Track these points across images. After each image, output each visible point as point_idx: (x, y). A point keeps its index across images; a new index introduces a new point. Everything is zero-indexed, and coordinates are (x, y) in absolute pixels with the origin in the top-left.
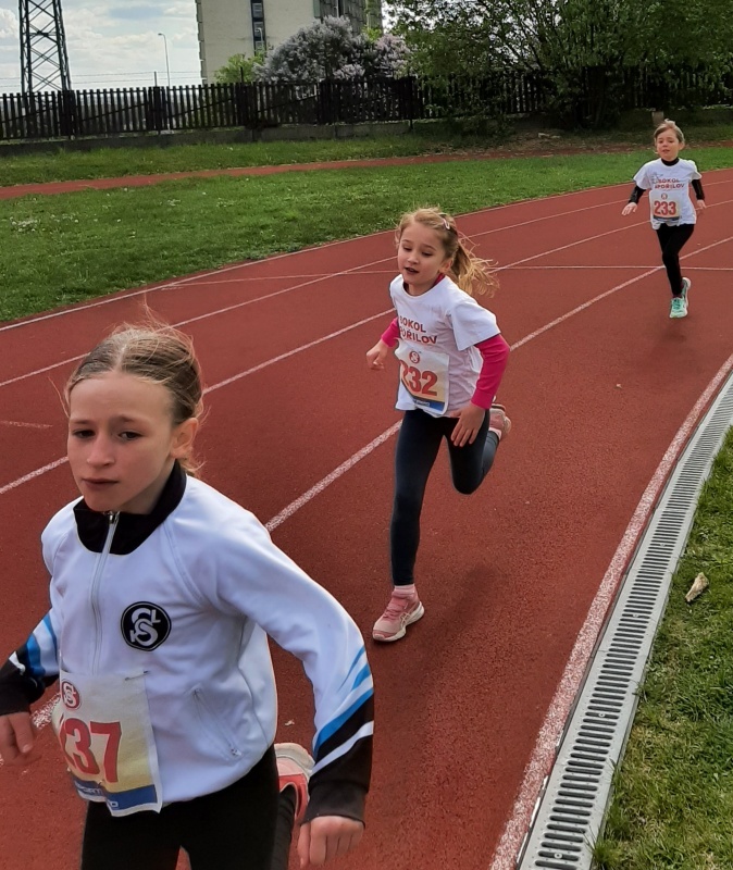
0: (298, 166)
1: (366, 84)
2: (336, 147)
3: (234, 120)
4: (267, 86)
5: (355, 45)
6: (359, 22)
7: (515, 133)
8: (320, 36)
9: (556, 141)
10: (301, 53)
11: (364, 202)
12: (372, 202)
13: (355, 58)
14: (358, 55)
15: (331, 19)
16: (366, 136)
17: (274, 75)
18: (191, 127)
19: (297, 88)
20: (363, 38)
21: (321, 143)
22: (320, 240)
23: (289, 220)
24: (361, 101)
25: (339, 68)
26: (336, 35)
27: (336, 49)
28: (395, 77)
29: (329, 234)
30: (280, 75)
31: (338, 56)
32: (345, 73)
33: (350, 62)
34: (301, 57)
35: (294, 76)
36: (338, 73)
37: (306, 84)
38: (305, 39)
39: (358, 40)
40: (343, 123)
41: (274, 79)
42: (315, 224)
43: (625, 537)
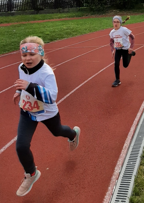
0: (49, 20)
2: (59, 15)
3: (31, 8)
9: (118, 12)
11: (67, 29)
12: (69, 29)
16: (68, 12)
18: (19, 10)
23: (46, 35)
40: (61, 9)
42: (54, 35)
43: (137, 116)
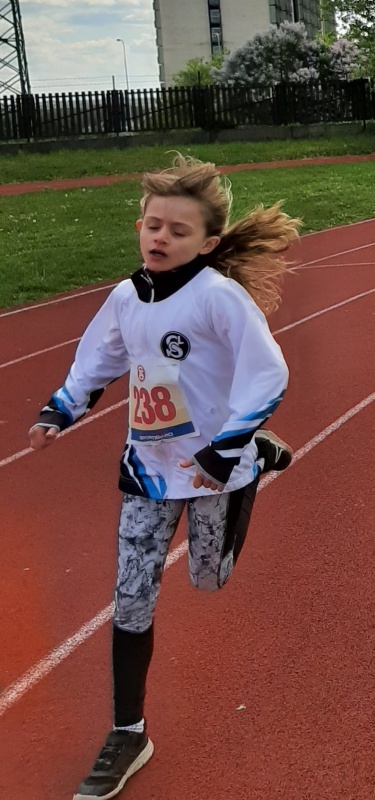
0: (254, 166)
1: (320, 87)
2: (291, 147)
3: (192, 122)
4: (224, 89)
5: (311, 49)
6: (313, 27)
8: (275, 39)
10: (257, 56)
11: (318, 199)
12: (326, 198)
13: (311, 61)
14: (314, 58)
15: (287, 24)
16: (321, 136)
17: (230, 78)
18: (149, 129)
19: (253, 91)
20: (318, 43)
21: (276, 144)
24: (318, 102)
25: (294, 71)
26: (292, 39)
27: (292, 53)
28: (349, 80)
30: (237, 79)
31: (294, 60)
32: (301, 76)
33: (306, 65)
34: (257, 60)
35: (251, 79)
36: (293, 76)
37: (263, 87)
38: (261, 44)
39: (314, 44)
40: (298, 124)
41: (231, 82)
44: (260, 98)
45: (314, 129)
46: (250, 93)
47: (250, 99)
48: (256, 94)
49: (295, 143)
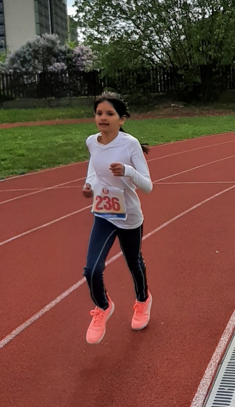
0: (26, 123)
1: (67, 75)
2: (49, 112)
4: (7, 75)
5: (61, 51)
6: (63, 37)
7: (157, 104)
8: (40, 45)
9: (182, 108)
10: (29, 55)
11: (66, 145)
12: (71, 145)
13: (61, 59)
14: (63, 57)
15: (47, 35)
16: (68, 105)
17: (11, 69)
19: (25, 77)
20: (66, 47)
21: (40, 110)
22: (39, 168)
23: (19, 156)
24: (65, 84)
25: (51, 65)
26: (50, 45)
27: (49, 53)
28: (85, 71)
29: (44, 164)
30: (15, 69)
31: (51, 58)
32: (55, 68)
33: (58, 61)
34: (28, 58)
35: (24, 70)
36: (50, 68)
37: (31, 75)
38: (30, 47)
39: (63, 48)
40: (53, 98)
41: (11, 71)
42: (35, 158)
43: (220, 342)
44: (30, 81)
45: (64, 101)
46: (23, 78)
47: (23, 82)
48: (27, 79)
49: (51, 110)
